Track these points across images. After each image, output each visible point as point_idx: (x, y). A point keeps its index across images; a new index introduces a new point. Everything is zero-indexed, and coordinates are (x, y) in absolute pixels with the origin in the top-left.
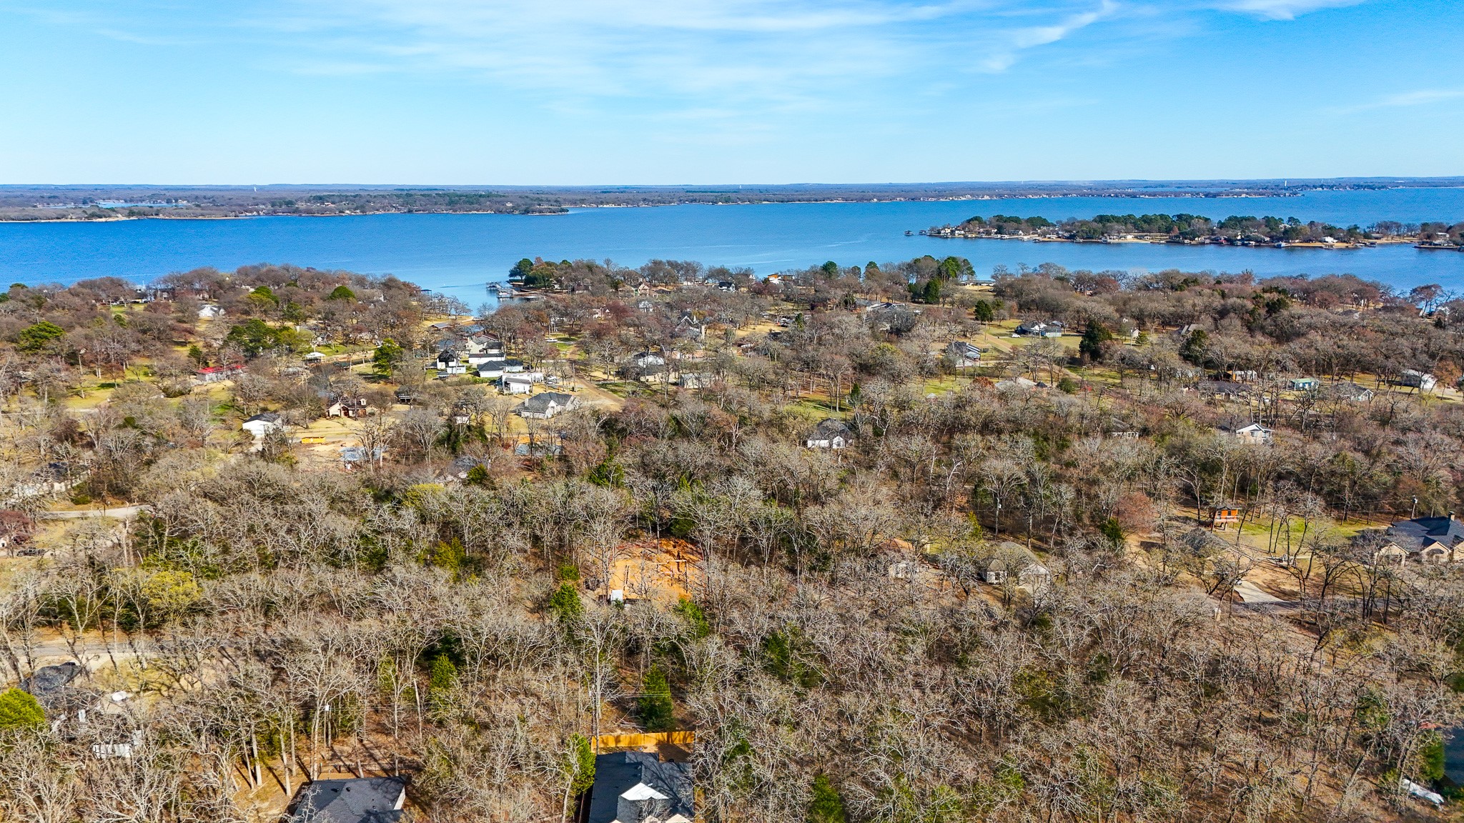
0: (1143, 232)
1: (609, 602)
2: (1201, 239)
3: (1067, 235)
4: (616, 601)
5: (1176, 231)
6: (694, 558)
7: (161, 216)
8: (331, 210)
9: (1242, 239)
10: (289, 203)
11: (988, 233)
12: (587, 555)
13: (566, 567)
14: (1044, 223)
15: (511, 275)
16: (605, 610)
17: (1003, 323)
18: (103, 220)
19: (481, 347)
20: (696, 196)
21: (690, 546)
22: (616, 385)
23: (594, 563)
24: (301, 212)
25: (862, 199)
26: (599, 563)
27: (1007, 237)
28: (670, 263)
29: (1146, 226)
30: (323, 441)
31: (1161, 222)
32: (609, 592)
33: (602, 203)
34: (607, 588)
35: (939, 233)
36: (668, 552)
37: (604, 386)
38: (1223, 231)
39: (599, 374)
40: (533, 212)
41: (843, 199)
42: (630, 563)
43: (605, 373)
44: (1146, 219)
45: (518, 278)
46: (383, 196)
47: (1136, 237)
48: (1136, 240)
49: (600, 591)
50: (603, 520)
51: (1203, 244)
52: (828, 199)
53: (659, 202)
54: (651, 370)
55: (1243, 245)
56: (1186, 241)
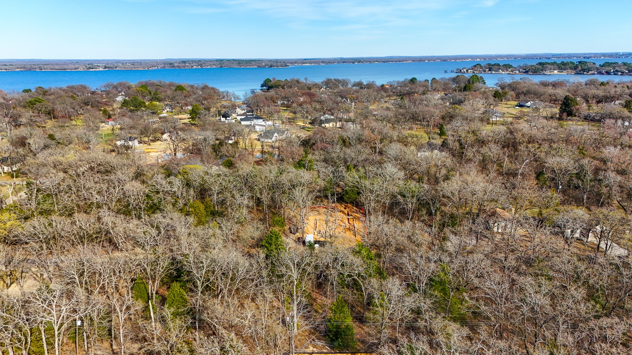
0: (562, 69)
1: (304, 243)
2: (593, 72)
3: (524, 71)
4: (309, 242)
5: (580, 68)
6: (358, 215)
7: (118, 69)
8: (188, 66)
9: (614, 72)
10: (171, 64)
11: (485, 71)
12: (290, 212)
13: (277, 218)
14: (510, 66)
15: (262, 86)
16: (301, 248)
17: (508, 103)
18: (94, 70)
19: (243, 112)
20: (345, 60)
21: (355, 208)
22: (309, 128)
23: (295, 217)
24: (175, 67)
25: (420, 61)
26: (299, 217)
27: (494, 72)
28: (335, 80)
29: (563, 67)
30: (155, 150)
31: (571, 65)
32: (305, 236)
33: (304, 63)
34: (303, 233)
35: (461, 71)
36: (341, 211)
37: (303, 128)
38: (603, 68)
39: (301, 124)
40: (274, 66)
41: (412, 61)
42: (318, 217)
43: (304, 123)
44: (563, 64)
45: (265, 88)
46: (211, 61)
47: (559, 72)
48: (559, 73)
49: (298, 235)
50: (301, 188)
51: (594, 74)
52: (405, 61)
53: (329, 63)
54: (328, 121)
55: (614, 74)
56: (585, 73)
